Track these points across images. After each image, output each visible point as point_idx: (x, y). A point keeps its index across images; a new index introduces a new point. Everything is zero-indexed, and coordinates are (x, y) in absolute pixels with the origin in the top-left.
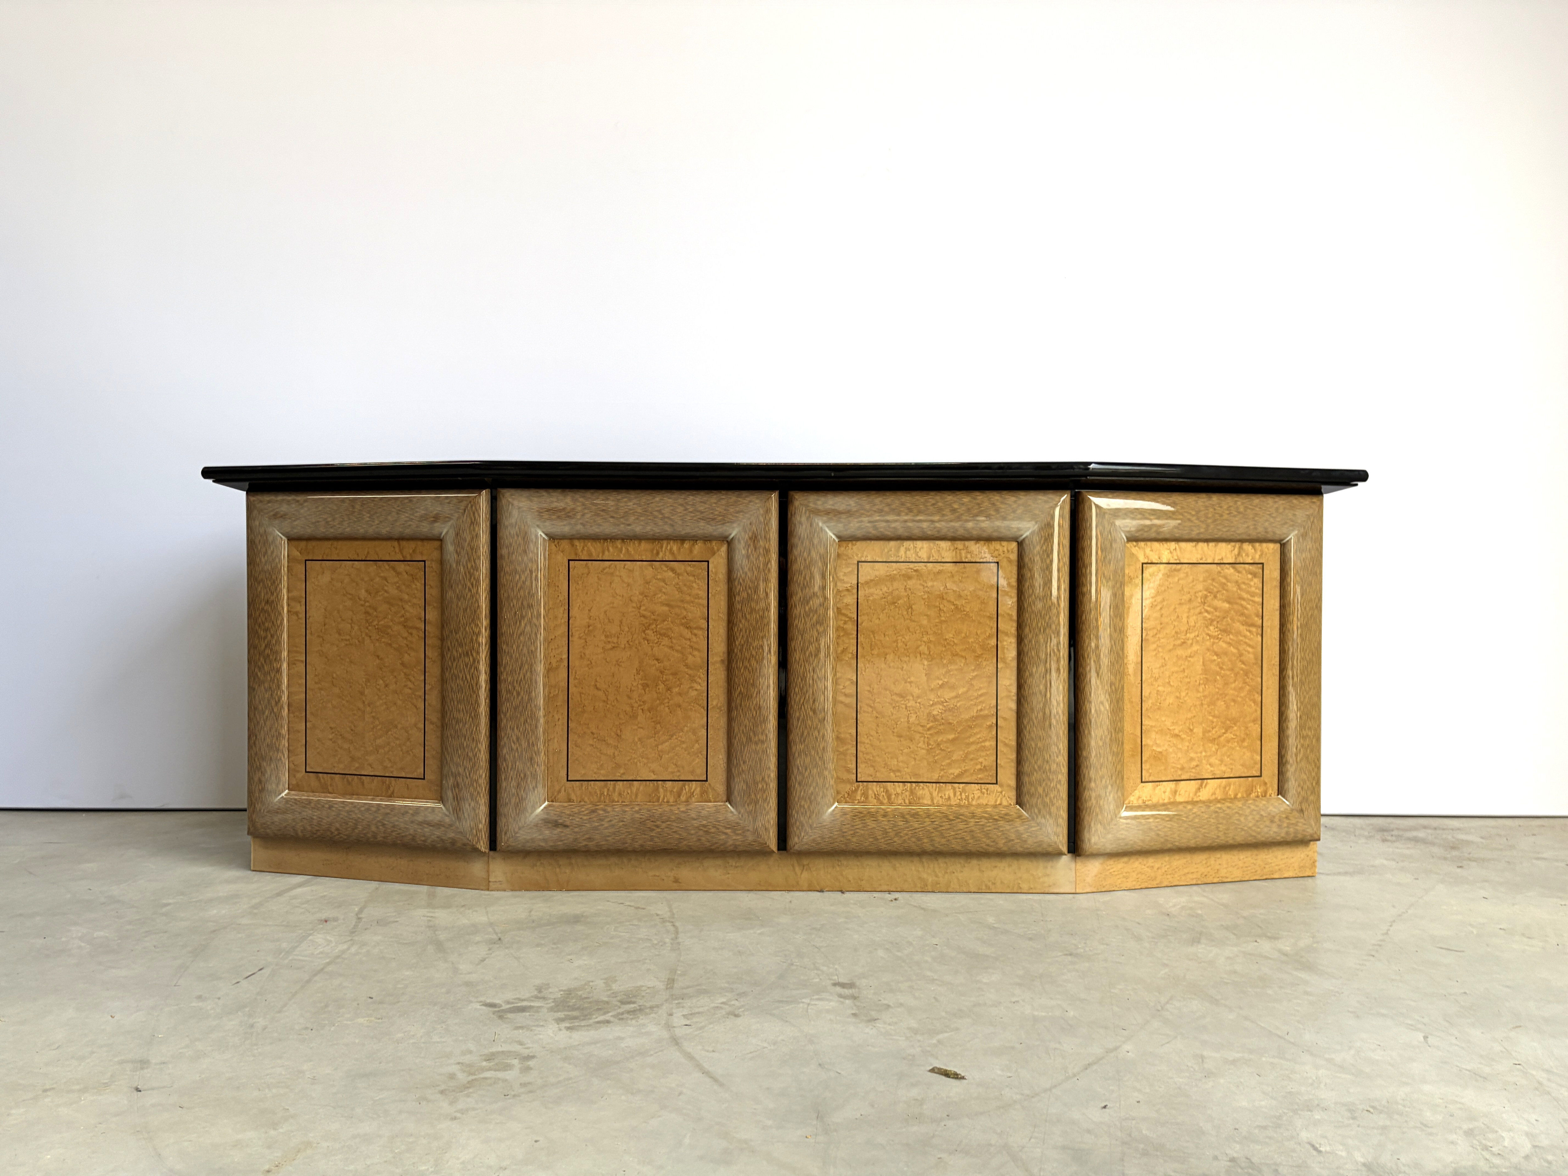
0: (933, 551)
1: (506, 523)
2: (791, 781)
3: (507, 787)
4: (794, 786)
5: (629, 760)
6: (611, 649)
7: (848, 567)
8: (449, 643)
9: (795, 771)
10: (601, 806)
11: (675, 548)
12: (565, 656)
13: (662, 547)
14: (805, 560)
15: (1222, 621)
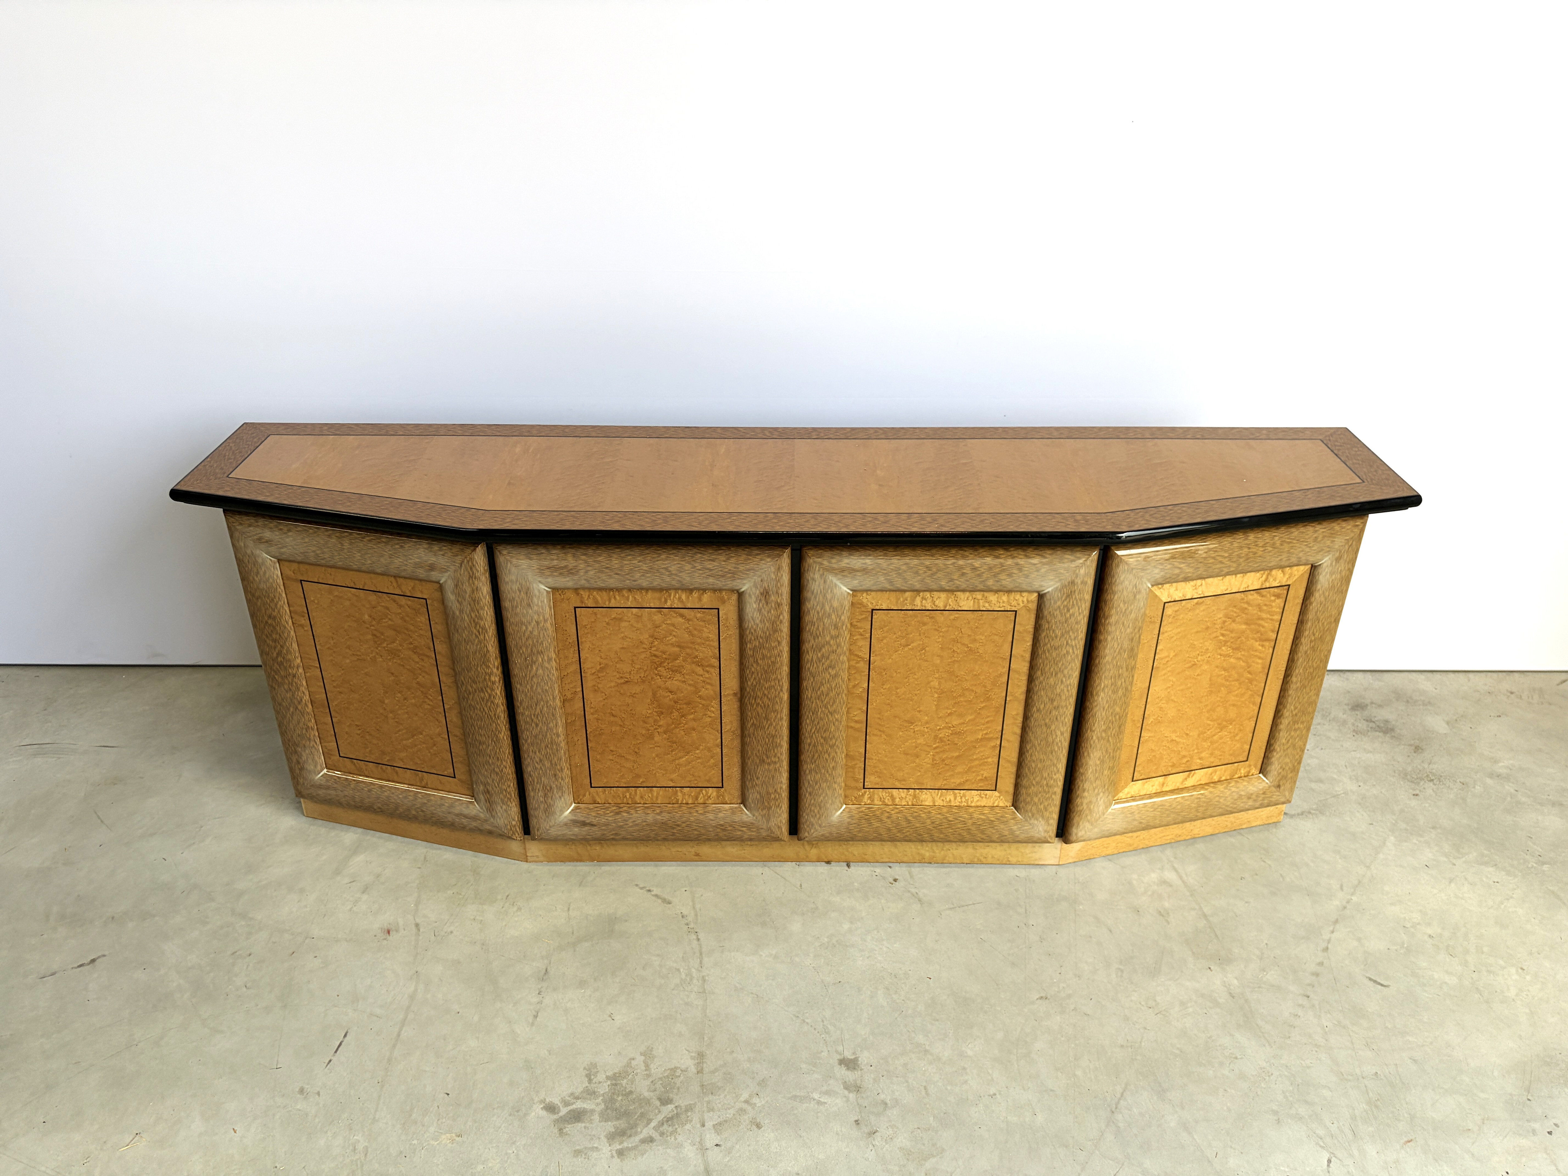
0: (950, 601)
1: (507, 579)
2: (802, 791)
3: (535, 797)
4: (805, 795)
5: (648, 772)
6: (624, 683)
7: (862, 615)
8: (463, 679)
9: (806, 784)
10: (625, 808)
11: (684, 597)
12: (580, 689)
13: (670, 596)
14: (818, 613)
15: (1236, 640)
